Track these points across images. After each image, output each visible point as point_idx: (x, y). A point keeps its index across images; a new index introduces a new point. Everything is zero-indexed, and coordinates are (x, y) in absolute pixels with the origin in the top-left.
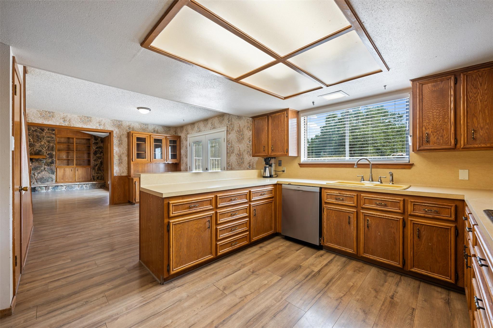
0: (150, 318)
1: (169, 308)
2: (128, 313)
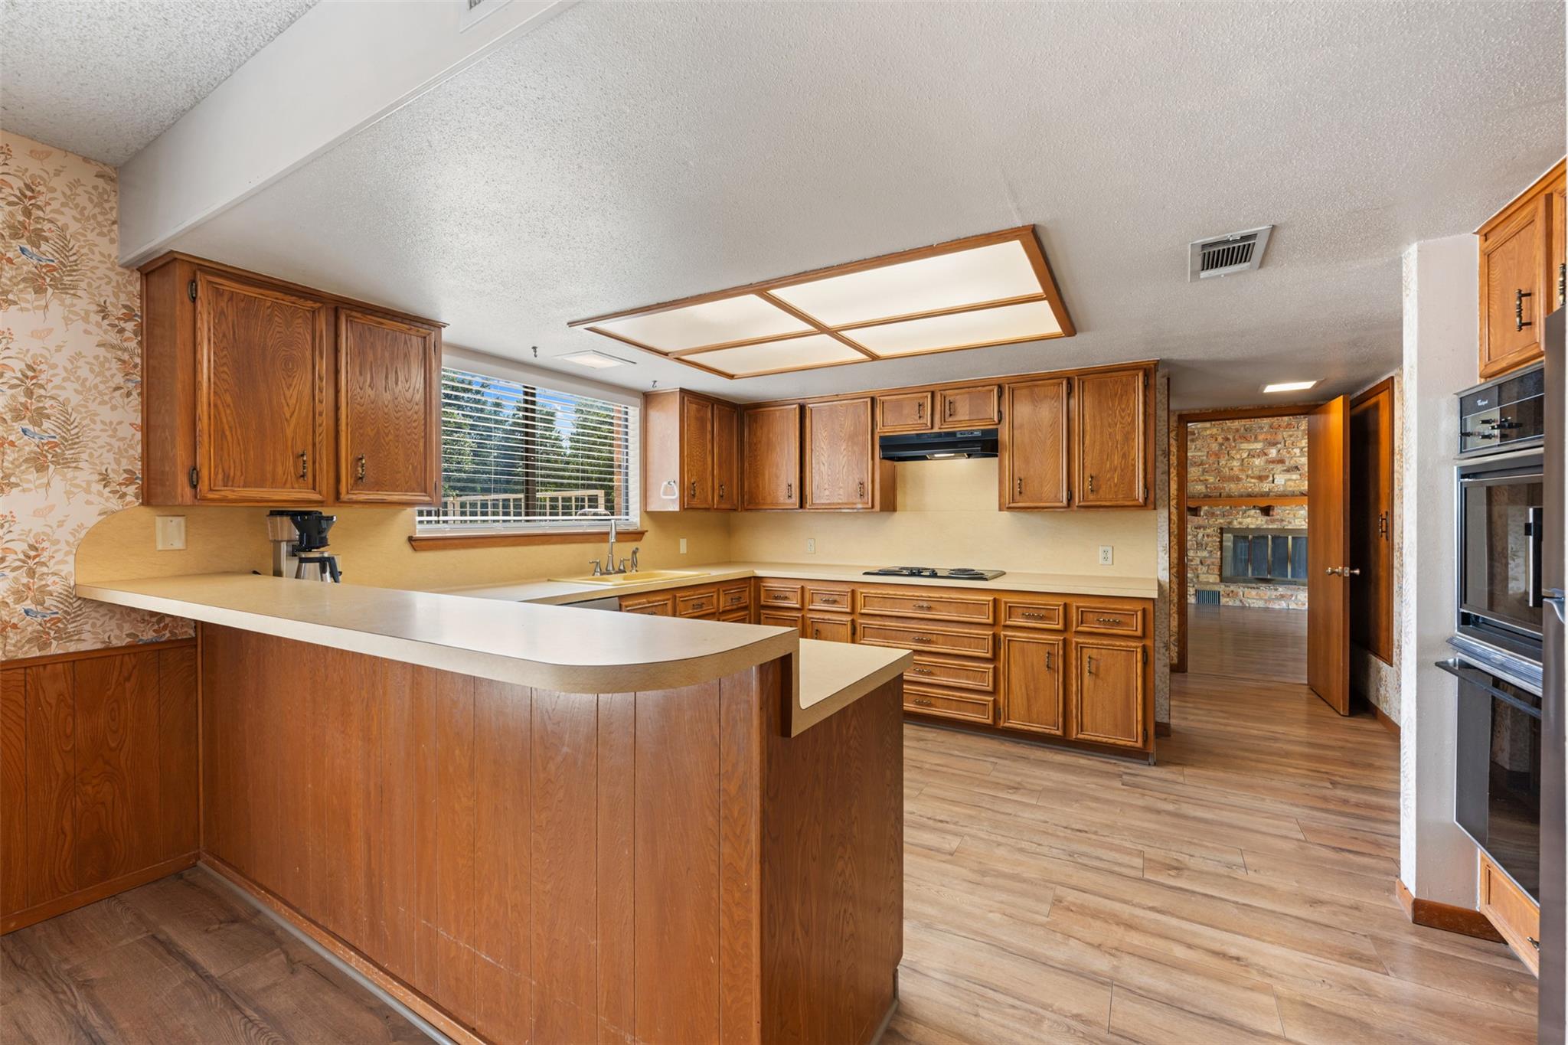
0: (1015, 951)
1: (964, 934)
2: (1044, 1007)
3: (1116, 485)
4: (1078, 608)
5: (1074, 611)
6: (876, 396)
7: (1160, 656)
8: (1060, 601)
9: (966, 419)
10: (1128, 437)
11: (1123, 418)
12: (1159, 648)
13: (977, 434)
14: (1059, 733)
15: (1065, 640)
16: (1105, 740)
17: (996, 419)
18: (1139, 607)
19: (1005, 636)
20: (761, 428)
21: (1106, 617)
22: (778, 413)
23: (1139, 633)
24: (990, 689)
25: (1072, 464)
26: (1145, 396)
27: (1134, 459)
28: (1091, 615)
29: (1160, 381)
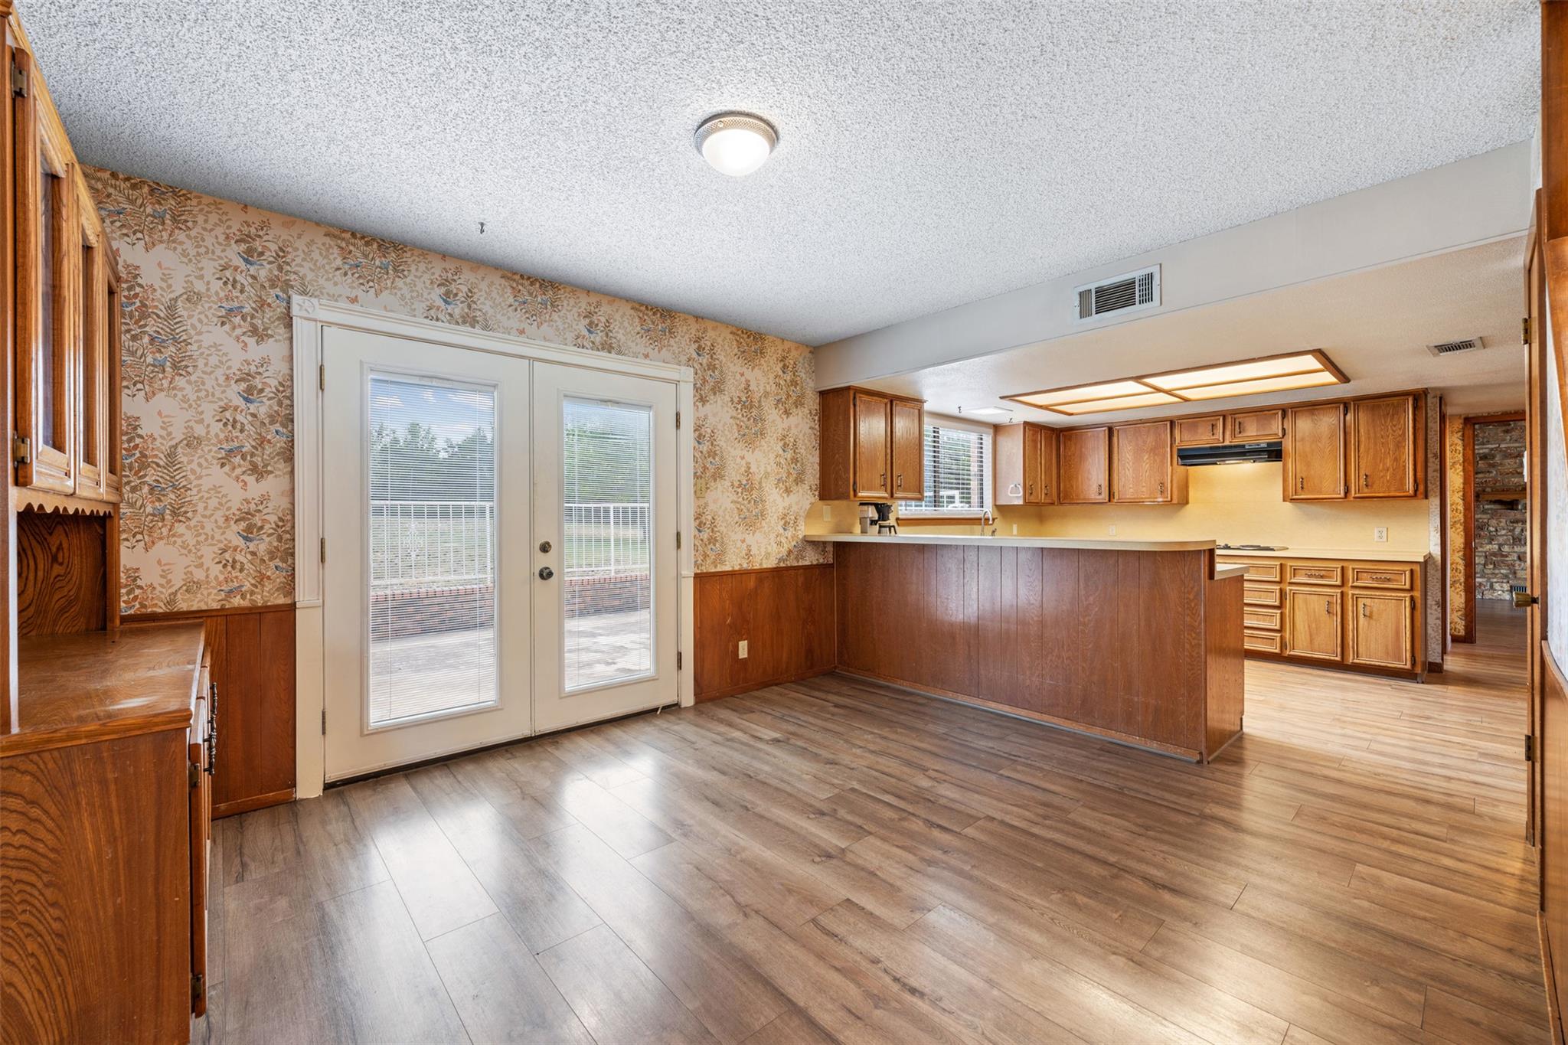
3: (1388, 481)
4: (1353, 569)
5: (1350, 572)
6: (1175, 419)
7: (1433, 612)
8: (1339, 565)
9: (1253, 434)
10: (1399, 445)
11: (1394, 431)
12: (1431, 605)
13: (1262, 445)
14: (1338, 659)
15: (1342, 593)
16: (1377, 664)
17: (1280, 435)
18: (1407, 568)
19: (1291, 590)
20: (1075, 444)
21: (1379, 576)
22: (1089, 434)
23: (1408, 586)
24: (1278, 627)
25: (1348, 466)
26: (1414, 415)
27: (1404, 462)
28: (1365, 574)
29: (1432, 402)
